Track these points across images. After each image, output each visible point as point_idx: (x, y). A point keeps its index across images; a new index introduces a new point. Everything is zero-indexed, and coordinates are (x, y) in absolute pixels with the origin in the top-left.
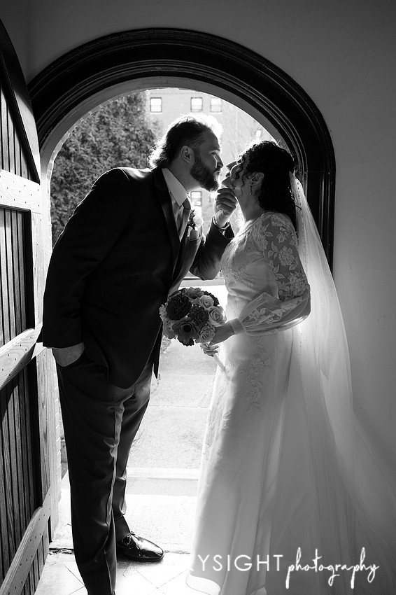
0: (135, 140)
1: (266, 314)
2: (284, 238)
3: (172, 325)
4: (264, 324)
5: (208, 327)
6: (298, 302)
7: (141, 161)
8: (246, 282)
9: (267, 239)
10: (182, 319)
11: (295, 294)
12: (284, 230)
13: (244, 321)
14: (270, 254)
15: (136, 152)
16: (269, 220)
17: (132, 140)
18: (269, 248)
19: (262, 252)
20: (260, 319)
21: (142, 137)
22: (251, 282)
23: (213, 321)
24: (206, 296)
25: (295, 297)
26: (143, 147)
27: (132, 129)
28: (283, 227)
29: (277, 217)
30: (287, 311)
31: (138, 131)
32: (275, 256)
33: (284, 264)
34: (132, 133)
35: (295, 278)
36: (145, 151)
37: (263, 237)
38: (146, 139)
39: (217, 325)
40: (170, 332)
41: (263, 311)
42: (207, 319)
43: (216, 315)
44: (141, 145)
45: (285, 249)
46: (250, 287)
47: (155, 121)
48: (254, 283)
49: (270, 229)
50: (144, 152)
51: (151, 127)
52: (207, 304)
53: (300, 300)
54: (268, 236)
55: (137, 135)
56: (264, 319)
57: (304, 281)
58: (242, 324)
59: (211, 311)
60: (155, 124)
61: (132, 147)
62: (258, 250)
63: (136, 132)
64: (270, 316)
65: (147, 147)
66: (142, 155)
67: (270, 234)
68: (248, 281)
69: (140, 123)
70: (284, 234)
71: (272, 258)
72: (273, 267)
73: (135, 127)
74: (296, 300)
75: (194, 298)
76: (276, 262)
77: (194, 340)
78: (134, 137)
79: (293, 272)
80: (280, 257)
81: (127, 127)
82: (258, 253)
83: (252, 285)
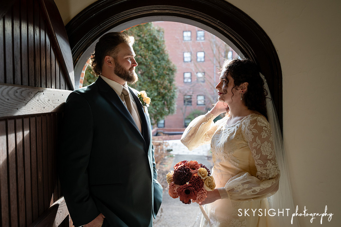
0: (145, 43)
1: (248, 189)
2: (266, 135)
3: (177, 188)
4: (245, 195)
5: (203, 192)
6: (273, 183)
7: (149, 57)
8: (233, 162)
9: (253, 134)
10: (185, 185)
11: (270, 177)
12: (266, 129)
13: (229, 191)
14: (254, 145)
15: (145, 50)
16: (255, 121)
17: (143, 43)
18: (254, 140)
19: (247, 142)
20: (242, 191)
21: (149, 40)
22: (237, 163)
23: (207, 187)
24: (202, 168)
25: (270, 179)
26: (150, 47)
27: (142, 36)
28: (265, 127)
29: (261, 119)
30: (263, 188)
31: (147, 36)
32: (258, 147)
33: (264, 154)
34: (143, 38)
35: (271, 165)
36: (152, 50)
37: (250, 132)
38: (152, 42)
39: (209, 190)
40: (174, 193)
41: (246, 186)
42: (202, 186)
43: (209, 182)
44: (149, 46)
45: (266, 143)
46: (236, 166)
47: (158, 29)
48: (239, 163)
49: (256, 127)
50: (150, 50)
51: (155, 33)
52: (203, 175)
53: (274, 181)
54: (254, 132)
55: (146, 40)
56: (246, 192)
57: (277, 168)
58: (228, 193)
59: (205, 180)
60: (159, 31)
61: (143, 47)
62: (244, 141)
63: (145, 38)
64: (250, 191)
65: (153, 47)
66: (150, 52)
67: (255, 131)
68: (235, 161)
69: (148, 32)
70: (266, 132)
71: (255, 148)
72: (255, 154)
73: (145, 34)
74: (271, 181)
75: (194, 169)
76: (258, 151)
77: (191, 200)
78: (144, 41)
79: (270, 160)
80: (262, 148)
81: (139, 34)
82: (244, 143)
83: (238, 165)
